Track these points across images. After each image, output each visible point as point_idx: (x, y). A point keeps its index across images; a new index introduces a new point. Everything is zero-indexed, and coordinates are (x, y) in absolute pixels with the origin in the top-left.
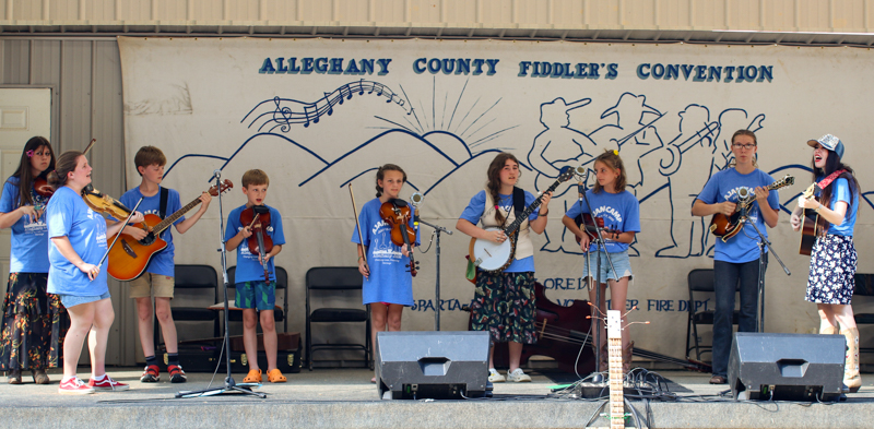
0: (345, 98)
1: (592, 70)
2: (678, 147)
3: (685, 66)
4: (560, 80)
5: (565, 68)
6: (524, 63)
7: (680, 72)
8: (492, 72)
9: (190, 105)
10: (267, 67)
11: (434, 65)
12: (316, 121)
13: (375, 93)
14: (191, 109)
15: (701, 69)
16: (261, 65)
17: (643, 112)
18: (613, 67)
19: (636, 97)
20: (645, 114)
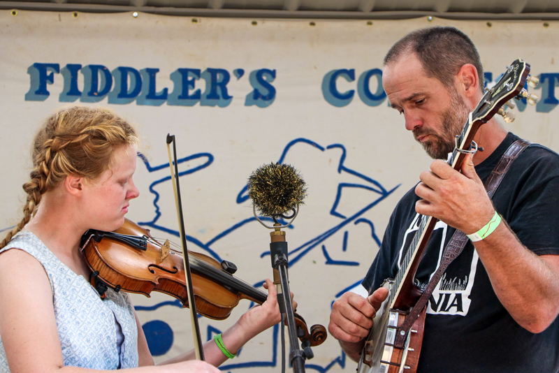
1: (214, 83)
4: (132, 108)
5: (145, 79)
6: (41, 68)
17: (341, 186)
18: (264, 78)
19: (322, 149)
20: (344, 189)
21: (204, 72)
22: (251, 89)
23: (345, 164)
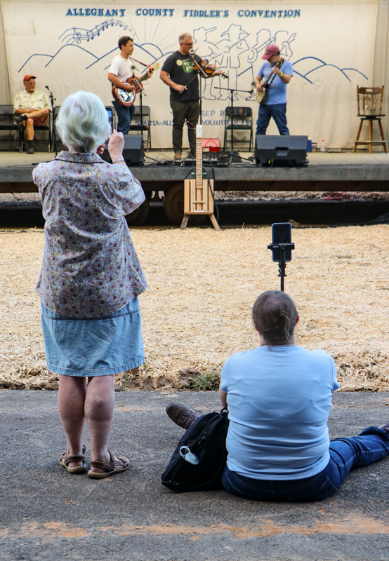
0: (105, 28)
1: (217, 13)
2: (256, 50)
3: (259, 11)
4: (202, 18)
5: (204, 13)
6: (186, 11)
7: (258, 14)
8: (172, 15)
9: (34, 31)
10: (69, 13)
11: (145, 12)
12: (92, 38)
13: (118, 26)
14: (35, 32)
15: (267, 12)
16: (66, 12)
18: (226, 12)
21: (215, 11)
22: (224, 14)
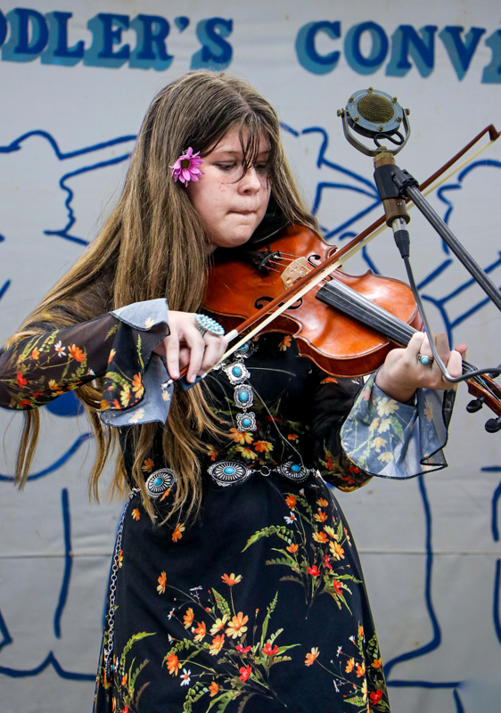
1: (147, 37)
2: (440, 304)
3: (454, 31)
4: (35, 68)
5: (53, 27)
7: (441, 52)
17: (321, 186)
18: (217, 31)
19: (296, 134)
20: (325, 191)
21: (135, 20)
22: (198, 47)
23: (328, 156)
